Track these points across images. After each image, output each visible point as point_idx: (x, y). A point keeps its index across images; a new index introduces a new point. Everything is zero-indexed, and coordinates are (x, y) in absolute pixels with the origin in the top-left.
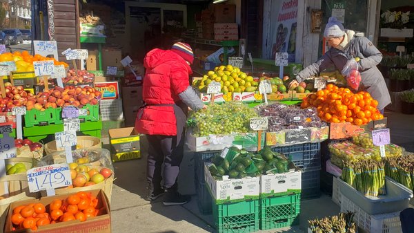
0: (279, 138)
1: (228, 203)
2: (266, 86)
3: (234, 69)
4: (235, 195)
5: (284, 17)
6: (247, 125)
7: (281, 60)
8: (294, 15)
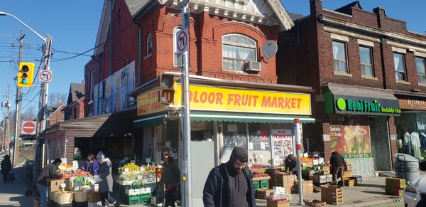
0: (146, 181)
1: (132, 196)
2: (142, 169)
3: (132, 164)
4: (134, 194)
5: (150, 145)
6: (137, 178)
7: (148, 160)
8: (153, 144)
